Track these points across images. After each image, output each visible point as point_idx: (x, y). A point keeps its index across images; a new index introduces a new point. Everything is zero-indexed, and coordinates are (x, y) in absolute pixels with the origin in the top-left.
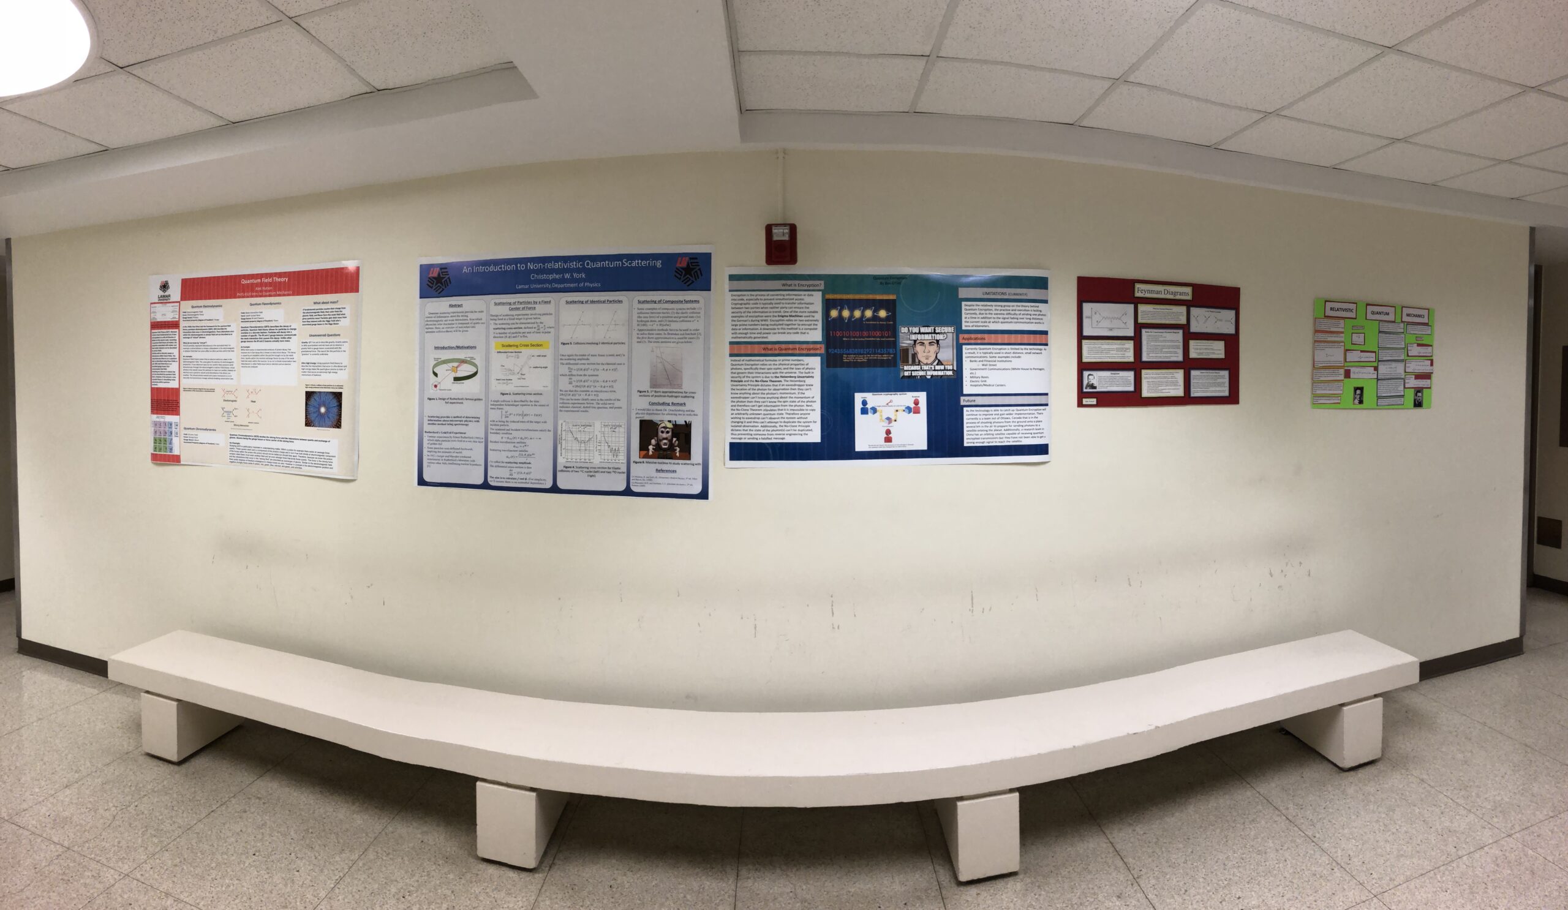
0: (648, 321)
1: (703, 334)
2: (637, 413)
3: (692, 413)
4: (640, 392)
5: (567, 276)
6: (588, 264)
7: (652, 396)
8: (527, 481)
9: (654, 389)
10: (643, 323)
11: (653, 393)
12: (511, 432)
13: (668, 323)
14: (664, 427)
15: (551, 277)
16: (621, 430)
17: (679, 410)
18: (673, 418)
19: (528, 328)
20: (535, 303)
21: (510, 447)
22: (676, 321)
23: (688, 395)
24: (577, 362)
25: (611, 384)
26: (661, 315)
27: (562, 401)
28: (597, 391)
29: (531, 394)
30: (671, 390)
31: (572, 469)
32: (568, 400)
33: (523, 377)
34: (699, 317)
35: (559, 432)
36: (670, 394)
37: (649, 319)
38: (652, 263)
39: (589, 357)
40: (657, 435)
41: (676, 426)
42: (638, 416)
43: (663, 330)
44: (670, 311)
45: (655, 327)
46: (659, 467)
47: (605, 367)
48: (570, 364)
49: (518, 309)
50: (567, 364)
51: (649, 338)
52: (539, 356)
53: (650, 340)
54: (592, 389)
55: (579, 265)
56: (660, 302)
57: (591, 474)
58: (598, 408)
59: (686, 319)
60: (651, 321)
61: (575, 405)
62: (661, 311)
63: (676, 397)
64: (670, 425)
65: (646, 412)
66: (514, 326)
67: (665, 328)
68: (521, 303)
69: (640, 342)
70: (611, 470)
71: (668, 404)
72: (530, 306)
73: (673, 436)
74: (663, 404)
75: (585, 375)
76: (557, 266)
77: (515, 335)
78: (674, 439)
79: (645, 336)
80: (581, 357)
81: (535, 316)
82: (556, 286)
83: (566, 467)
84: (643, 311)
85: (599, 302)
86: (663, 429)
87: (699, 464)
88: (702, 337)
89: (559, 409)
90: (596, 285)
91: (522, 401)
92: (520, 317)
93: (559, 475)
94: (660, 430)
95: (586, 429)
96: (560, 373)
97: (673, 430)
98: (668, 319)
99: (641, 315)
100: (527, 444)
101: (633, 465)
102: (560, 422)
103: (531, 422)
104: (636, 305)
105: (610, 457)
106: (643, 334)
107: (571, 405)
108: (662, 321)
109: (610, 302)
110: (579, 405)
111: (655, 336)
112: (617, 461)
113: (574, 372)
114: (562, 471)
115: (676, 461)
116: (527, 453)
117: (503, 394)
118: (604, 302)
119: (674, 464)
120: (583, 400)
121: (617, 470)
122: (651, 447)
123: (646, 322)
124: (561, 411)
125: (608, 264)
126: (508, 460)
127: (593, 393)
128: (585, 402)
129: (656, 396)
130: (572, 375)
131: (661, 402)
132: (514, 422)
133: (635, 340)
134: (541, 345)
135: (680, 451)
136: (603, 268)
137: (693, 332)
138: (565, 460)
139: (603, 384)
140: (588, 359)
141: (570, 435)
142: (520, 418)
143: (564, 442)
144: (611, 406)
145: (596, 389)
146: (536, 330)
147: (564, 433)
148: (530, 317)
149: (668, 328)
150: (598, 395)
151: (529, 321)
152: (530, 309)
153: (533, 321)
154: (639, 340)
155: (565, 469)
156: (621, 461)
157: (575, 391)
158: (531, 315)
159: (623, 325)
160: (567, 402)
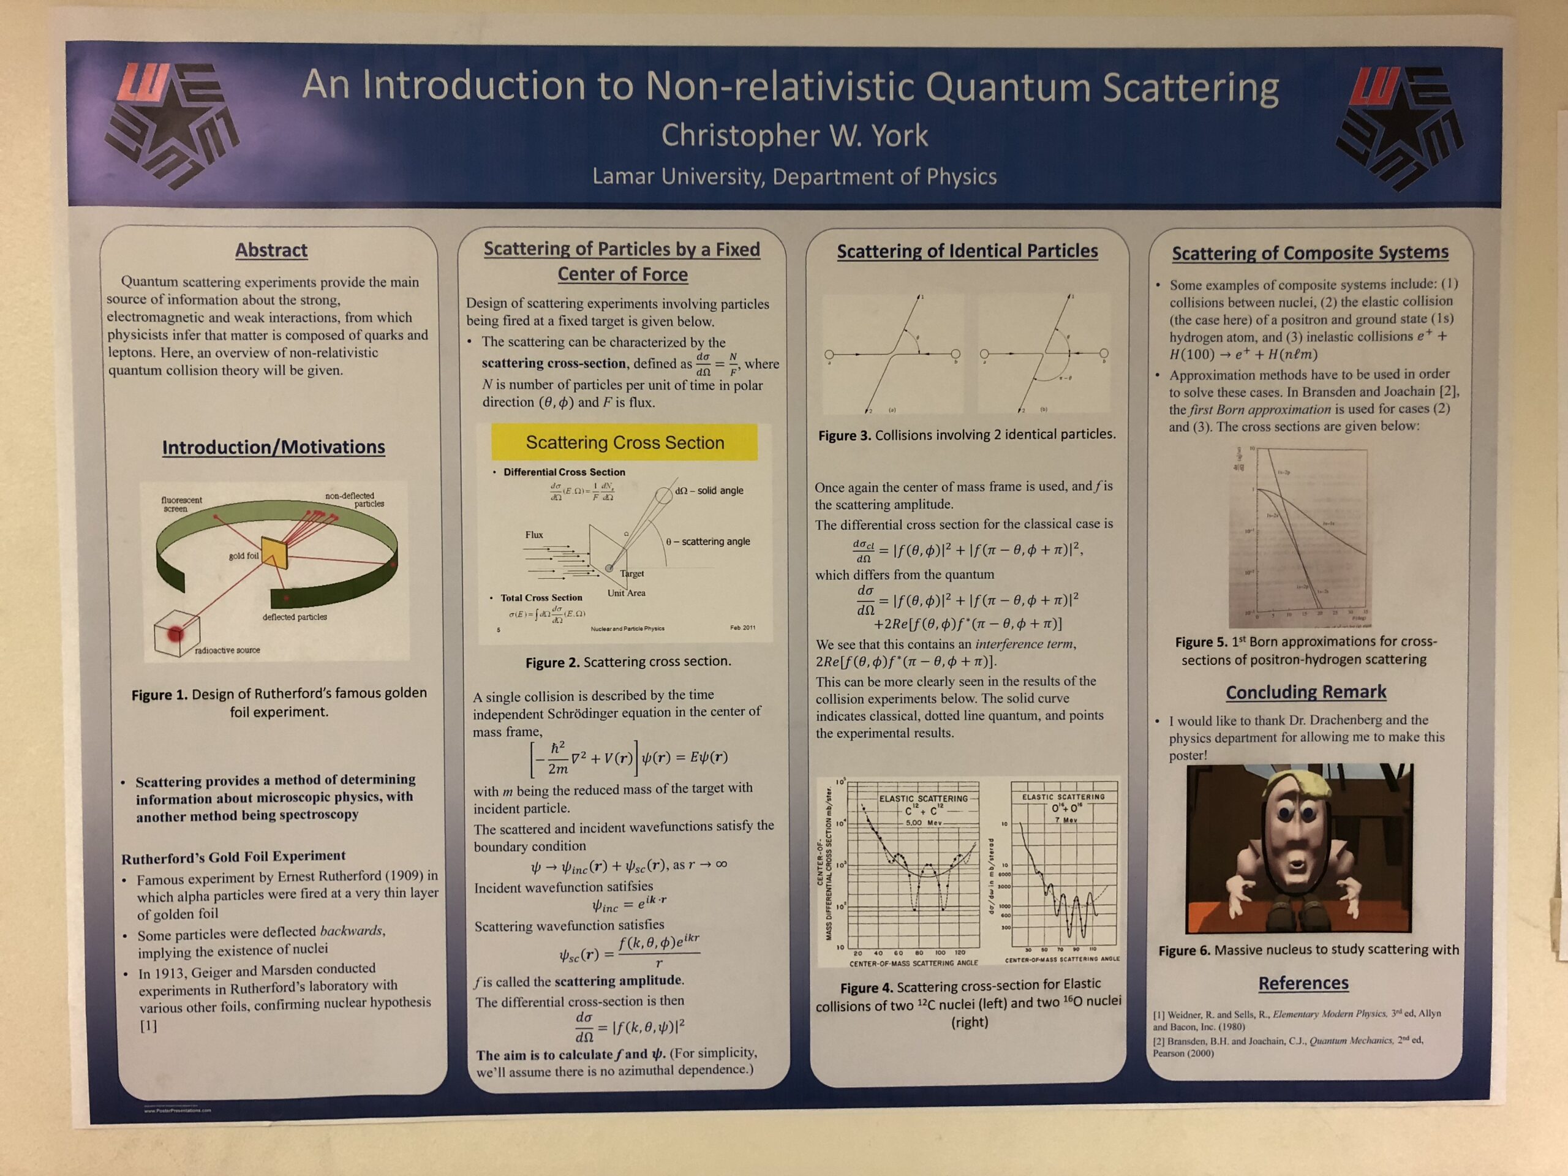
0: (1219, 338)
1: (1464, 390)
2: (1175, 739)
3: (1420, 730)
4: (1188, 645)
5: (844, 136)
6: (940, 86)
7: (1241, 660)
8: (664, 1063)
9: (1249, 633)
10: (1195, 346)
11: (1245, 648)
12: (576, 838)
13: (1306, 346)
14: (1290, 795)
15: (762, 140)
16: (1106, 813)
17: (1359, 720)
18: (1329, 754)
19: (654, 364)
20: (683, 251)
21: (579, 907)
22: (1340, 338)
23: (1397, 651)
24: (894, 516)
25: (1052, 611)
26: (1279, 312)
27: (826, 692)
28: (989, 645)
29: (673, 663)
30: (1320, 633)
31: (882, 996)
32: (857, 683)
33: (634, 584)
34: (1449, 319)
35: (818, 833)
36: (1317, 652)
37: (1226, 330)
38: (1238, 88)
39: (948, 496)
40: (1262, 830)
41: (1341, 785)
42: (1179, 748)
43: (1281, 375)
44: (1317, 295)
45: (1247, 364)
46: (1273, 966)
47: (1026, 537)
48: (859, 525)
49: (601, 277)
50: (845, 526)
51: (1222, 409)
52: (710, 491)
53: (1233, 419)
54: (966, 633)
55: (899, 91)
56: (1271, 255)
57: (967, 1014)
58: (994, 718)
59: (1385, 328)
60: (1232, 338)
61: (889, 709)
62: (1277, 295)
63: (1343, 662)
64: (1317, 785)
65: (1213, 731)
66: (580, 355)
67: (1291, 366)
68: (615, 251)
69: (1185, 428)
70: (1060, 993)
71: (1311, 696)
72: (657, 265)
73: (1331, 831)
74: (1290, 693)
75: (930, 575)
76: (794, 90)
77: (590, 394)
78: (1337, 845)
79: (1203, 402)
80: (914, 497)
81: (686, 314)
82: (790, 178)
83: (854, 991)
84: (1195, 295)
85: (991, 252)
86: (1288, 804)
87: (1451, 950)
88: (1460, 406)
89: (815, 725)
90: (978, 179)
91: (628, 696)
92: (610, 314)
93: (819, 1025)
94: (1275, 806)
95: (941, 815)
96: (817, 565)
97: (1329, 804)
98: (1304, 329)
99: (1186, 312)
100: (656, 893)
101: (1157, 967)
102: (820, 785)
103: (678, 789)
104: (1164, 267)
105: (1054, 937)
106: (1198, 393)
107: (868, 709)
108: (1278, 338)
109: (1044, 253)
110: (908, 708)
111: (1249, 403)
112: (1085, 952)
113: (879, 563)
114: (834, 1007)
115: (1347, 939)
116: (659, 935)
117: (539, 665)
118: (1015, 253)
119: (1337, 950)
120: (927, 683)
121: (1087, 993)
122: (1235, 885)
123: (1206, 339)
124: (821, 734)
125: (1033, 89)
126: (569, 971)
127: (973, 654)
128: (935, 692)
129: (1255, 661)
130: (872, 574)
131: (1280, 685)
132: (591, 791)
133: (1160, 419)
134: (718, 443)
135: (1362, 896)
136: (1011, 108)
137: (1419, 383)
138: (848, 956)
139: (1016, 614)
140: (944, 505)
141: (870, 843)
142: (623, 775)
143: (839, 876)
144: (1056, 708)
145: (985, 635)
146: (691, 375)
147: (838, 834)
148: (660, 313)
149: (1306, 366)
150: (990, 663)
151: (655, 333)
152: (660, 277)
153: (676, 333)
154: (1181, 420)
155: (847, 998)
156: (1100, 953)
157: (889, 644)
158: (667, 305)
159: (1103, 355)
160: (855, 692)
